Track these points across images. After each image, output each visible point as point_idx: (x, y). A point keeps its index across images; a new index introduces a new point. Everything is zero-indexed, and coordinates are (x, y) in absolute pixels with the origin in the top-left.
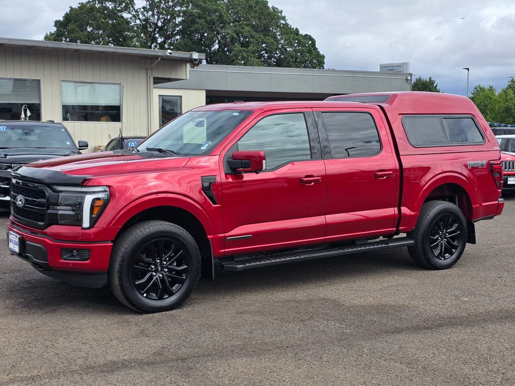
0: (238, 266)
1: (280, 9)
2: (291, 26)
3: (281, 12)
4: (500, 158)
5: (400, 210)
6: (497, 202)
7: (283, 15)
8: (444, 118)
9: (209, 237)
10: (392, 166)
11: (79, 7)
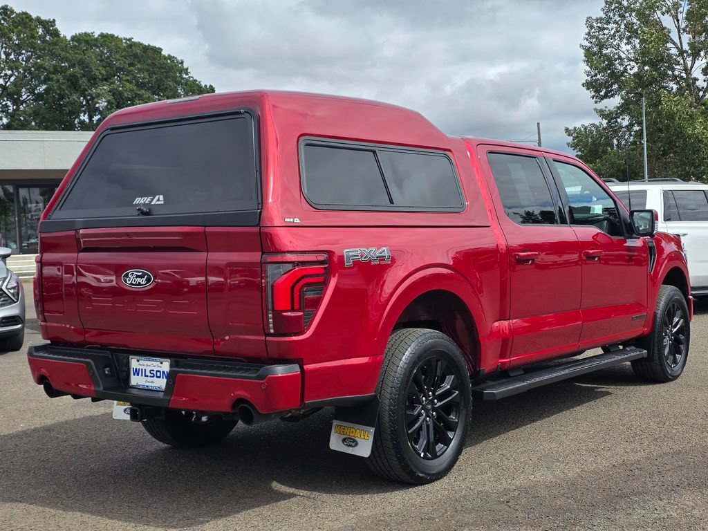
1: (179, 58)
2: (200, 82)
3: (182, 63)
7: (185, 66)
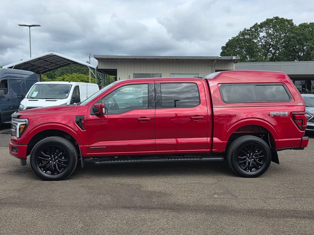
0: (96, 162)
4: (305, 110)
5: (212, 140)
6: (301, 139)
8: (256, 86)
9: (80, 146)
10: (205, 113)
11: (232, 39)
